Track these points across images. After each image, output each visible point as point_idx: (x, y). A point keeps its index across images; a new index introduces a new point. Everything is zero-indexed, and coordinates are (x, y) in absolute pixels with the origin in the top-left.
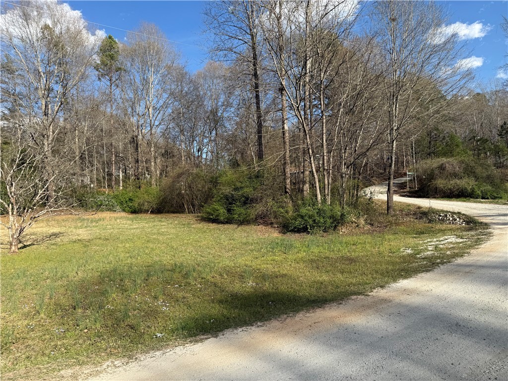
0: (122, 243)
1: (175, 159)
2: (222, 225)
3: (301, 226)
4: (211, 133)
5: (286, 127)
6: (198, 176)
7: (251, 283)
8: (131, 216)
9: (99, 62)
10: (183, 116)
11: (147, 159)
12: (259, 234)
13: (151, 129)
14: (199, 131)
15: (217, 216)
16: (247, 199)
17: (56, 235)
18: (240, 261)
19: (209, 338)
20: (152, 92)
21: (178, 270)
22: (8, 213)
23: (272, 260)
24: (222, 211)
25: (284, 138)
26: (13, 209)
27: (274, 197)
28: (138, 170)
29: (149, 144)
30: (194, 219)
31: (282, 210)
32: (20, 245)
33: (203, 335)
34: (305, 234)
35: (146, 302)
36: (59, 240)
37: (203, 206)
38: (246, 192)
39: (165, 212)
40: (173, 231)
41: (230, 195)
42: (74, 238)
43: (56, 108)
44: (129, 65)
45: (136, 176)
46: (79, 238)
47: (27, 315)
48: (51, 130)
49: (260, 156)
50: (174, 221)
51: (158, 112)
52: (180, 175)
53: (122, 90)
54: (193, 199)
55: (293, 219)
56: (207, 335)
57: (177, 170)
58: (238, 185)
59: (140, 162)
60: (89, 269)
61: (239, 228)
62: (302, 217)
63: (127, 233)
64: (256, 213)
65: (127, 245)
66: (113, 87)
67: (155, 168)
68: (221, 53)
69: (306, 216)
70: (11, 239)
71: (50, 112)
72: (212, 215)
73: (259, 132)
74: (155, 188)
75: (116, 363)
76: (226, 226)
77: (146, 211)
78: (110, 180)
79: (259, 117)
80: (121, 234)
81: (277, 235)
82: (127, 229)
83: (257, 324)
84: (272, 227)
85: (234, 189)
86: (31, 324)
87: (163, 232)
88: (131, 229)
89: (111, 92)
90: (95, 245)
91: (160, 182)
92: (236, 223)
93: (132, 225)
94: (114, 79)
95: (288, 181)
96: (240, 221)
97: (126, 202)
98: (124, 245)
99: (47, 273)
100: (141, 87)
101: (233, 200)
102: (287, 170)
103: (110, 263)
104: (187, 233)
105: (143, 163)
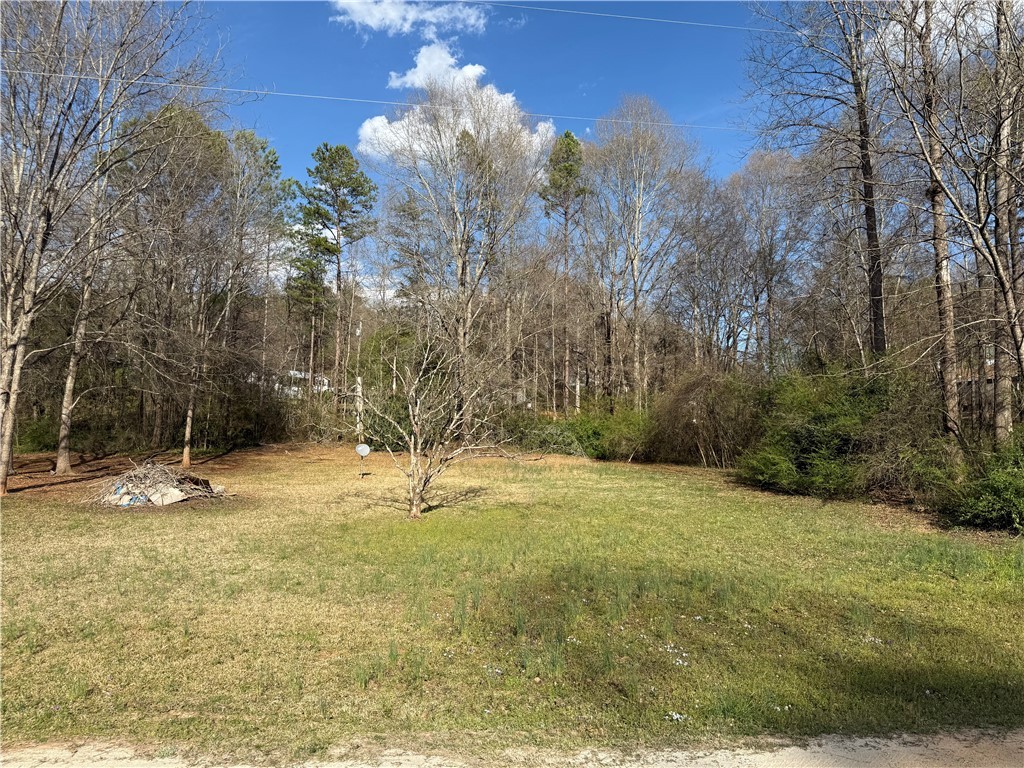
0: (584, 516)
1: (680, 355)
2: (785, 497)
3: (995, 514)
4: (757, 300)
5: (946, 276)
6: (728, 388)
7: (869, 638)
8: (598, 465)
9: (547, 184)
10: (699, 268)
11: (626, 356)
12: (878, 524)
13: (636, 299)
14: (732, 297)
15: (774, 476)
16: (846, 441)
17: (474, 492)
18: (837, 582)
19: (788, 746)
20: (640, 227)
21: (698, 585)
22: (408, 450)
23: (918, 590)
24: (786, 466)
25: (940, 302)
26: (416, 444)
27: (915, 440)
28: (609, 375)
29: (630, 327)
30: (722, 480)
31: (938, 473)
32: (424, 506)
33: (772, 735)
34: (1005, 533)
35: (642, 643)
36: (479, 500)
37: (739, 454)
38: (844, 425)
39: (661, 462)
40: (678, 500)
41: (804, 432)
42: (505, 499)
43: (478, 272)
44: (599, 181)
45: (605, 388)
46: (512, 500)
47: (440, 632)
48: (470, 310)
49: (877, 345)
50: (680, 480)
51: (649, 265)
52: (689, 389)
53: (586, 230)
54: (717, 436)
55: (968, 495)
56: (782, 738)
57: (684, 378)
58: (825, 409)
59: (613, 362)
60: (532, 561)
61: (828, 507)
62: (996, 492)
63: (592, 497)
64: (869, 475)
65: (595, 522)
66: (570, 227)
67: (641, 373)
68: (786, 133)
69: (1006, 489)
70: (412, 494)
71: (468, 279)
72: (762, 474)
73: (875, 290)
74: (640, 413)
75: (601, 756)
76: (795, 500)
77: (624, 458)
78: (560, 396)
79: (874, 259)
80: (581, 499)
81: (927, 532)
82: (591, 489)
83: (900, 736)
84: (910, 509)
85: (814, 418)
86: (447, 649)
87: (660, 502)
88: (598, 490)
89: (566, 236)
90: (539, 515)
91: (651, 400)
92: (819, 496)
93: (600, 483)
94: (571, 211)
95: (952, 403)
96: (829, 491)
97: (589, 437)
98: (588, 520)
99: (466, 559)
100: (619, 221)
101: (813, 442)
102: (948, 377)
103: (567, 552)
104: (709, 509)
105: (619, 364)
